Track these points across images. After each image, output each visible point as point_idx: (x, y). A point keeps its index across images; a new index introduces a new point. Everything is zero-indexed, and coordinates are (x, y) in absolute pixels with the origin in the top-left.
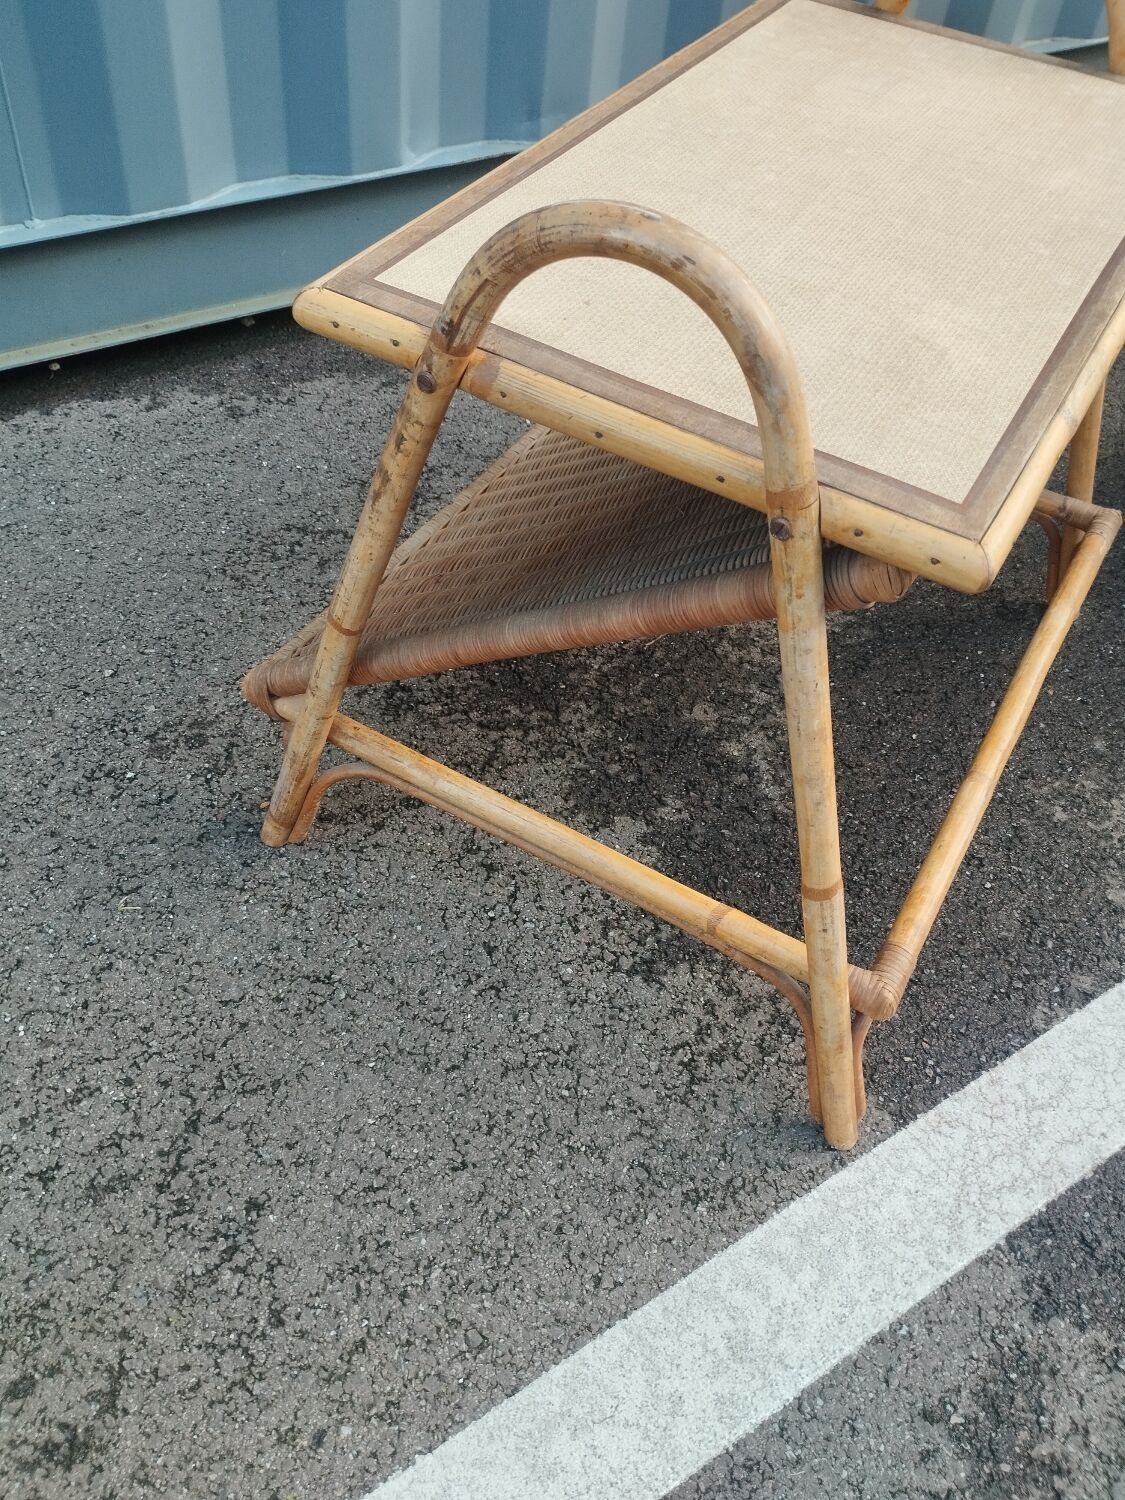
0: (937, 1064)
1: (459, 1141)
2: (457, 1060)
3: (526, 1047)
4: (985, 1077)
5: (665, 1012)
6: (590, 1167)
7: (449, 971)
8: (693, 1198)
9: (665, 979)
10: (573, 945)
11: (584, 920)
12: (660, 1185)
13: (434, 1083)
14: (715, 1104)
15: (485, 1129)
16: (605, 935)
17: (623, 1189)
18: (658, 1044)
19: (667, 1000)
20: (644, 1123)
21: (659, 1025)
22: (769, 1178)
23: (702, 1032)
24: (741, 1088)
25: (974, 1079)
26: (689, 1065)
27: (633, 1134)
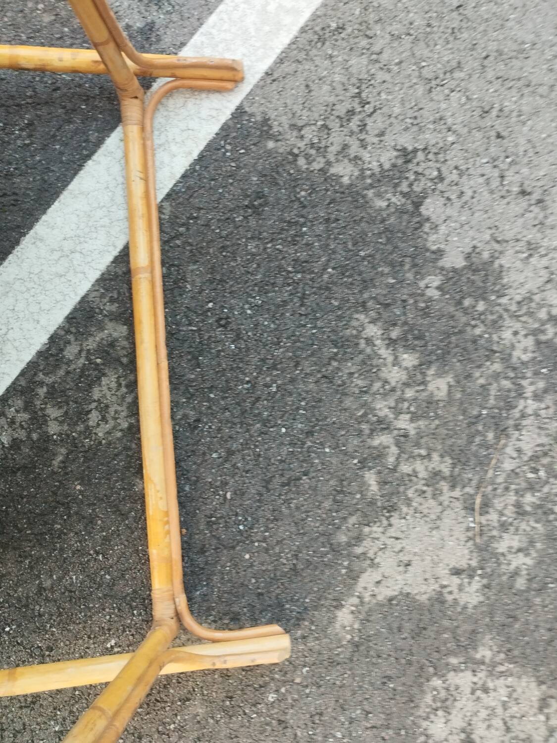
0: (224, 154)
1: (465, 20)
2: (486, 62)
3: (454, 83)
4: (195, 155)
5: (388, 131)
6: (396, 28)
7: (515, 114)
8: (341, 28)
9: (395, 153)
10: (455, 157)
11: (454, 176)
12: (359, 30)
13: (492, 46)
14: (343, 84)
15: (456, 31)
16: (439, 170)
17: (377, 22)
18: (385, 110)
19: (389, 139)
20: (377, 61)
21: (388, 122)
22: (304, 53)
23: (363, 127)
24: (332, 99)
25: (202, 152)
26: (364, 103)
27: (381, 53)
